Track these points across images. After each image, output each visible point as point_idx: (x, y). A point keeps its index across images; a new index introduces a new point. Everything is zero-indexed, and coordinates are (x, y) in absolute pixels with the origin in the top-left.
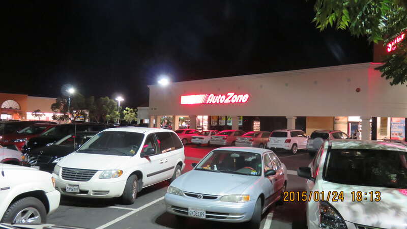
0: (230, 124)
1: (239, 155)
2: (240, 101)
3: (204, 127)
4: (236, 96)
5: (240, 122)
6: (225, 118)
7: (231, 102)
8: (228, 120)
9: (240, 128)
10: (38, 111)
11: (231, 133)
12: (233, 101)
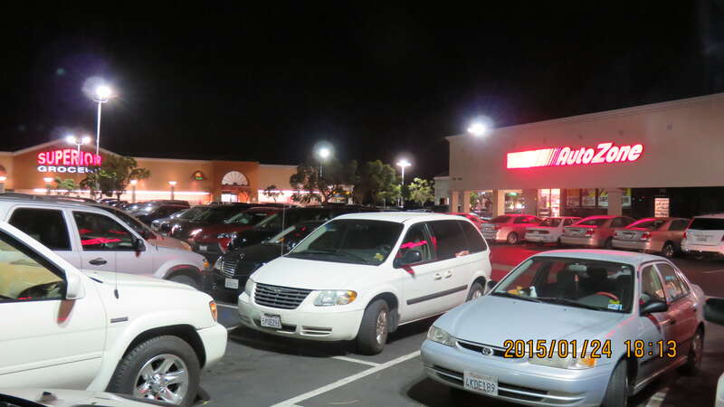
0: (604, 204)
1: (585, 268)
2: (624, 159)
3: (554, 210)
4: (615, 149)
5: (626, 200)
6: (594, 192)
7: (605, 161)
8: (601, 196)
9: (625, 211)
10: (273, 187)
11: (604, 221)
12: (609, 159)
